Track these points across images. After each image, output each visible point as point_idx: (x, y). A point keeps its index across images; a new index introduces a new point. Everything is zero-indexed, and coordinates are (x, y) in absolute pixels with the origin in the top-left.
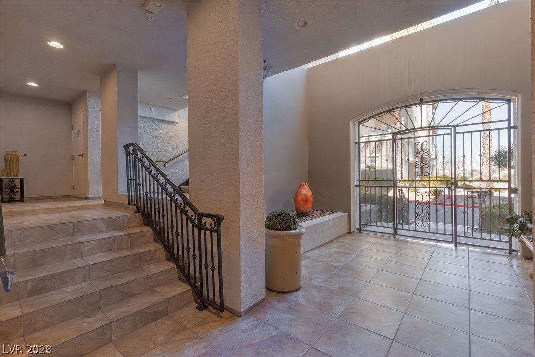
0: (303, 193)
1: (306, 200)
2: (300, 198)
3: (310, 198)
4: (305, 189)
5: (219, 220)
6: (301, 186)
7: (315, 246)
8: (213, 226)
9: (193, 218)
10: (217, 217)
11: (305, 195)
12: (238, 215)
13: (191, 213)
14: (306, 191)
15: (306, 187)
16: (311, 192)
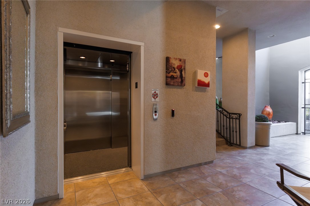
0: (267, 110)
1: (269, 114)
2: (265, 113)
3: (271, 113)
4: (268, 108)
5: (240, 115)
6: (265, 107)
7: (275, 136)
8: (237, 117)
9: (227, 115)
10: (239, 114)
11: (268, 111)
12: (247, 114)
13: (225, 113)
14: (269, 109)
15: (269, 107)
16: (272, 110)
